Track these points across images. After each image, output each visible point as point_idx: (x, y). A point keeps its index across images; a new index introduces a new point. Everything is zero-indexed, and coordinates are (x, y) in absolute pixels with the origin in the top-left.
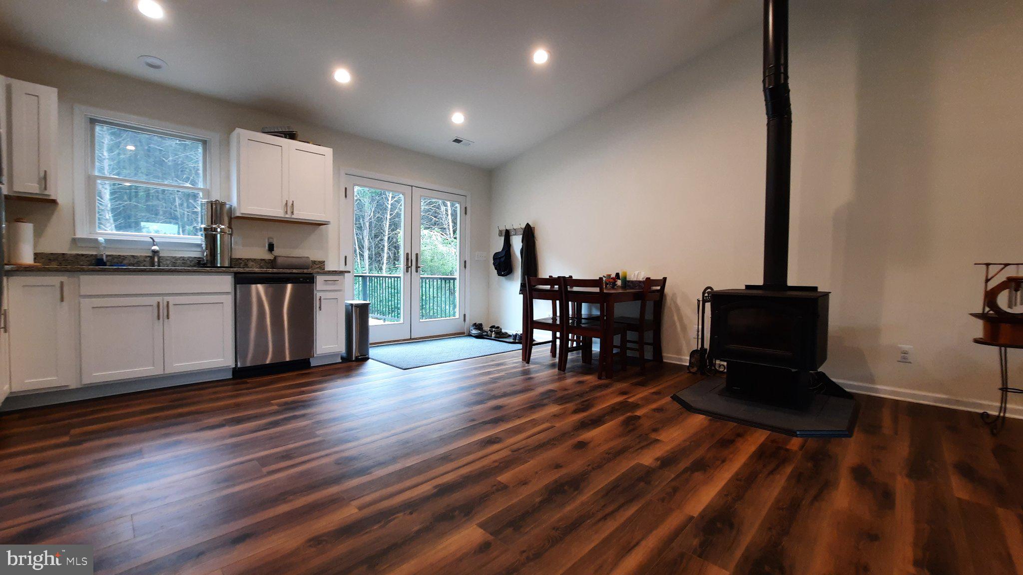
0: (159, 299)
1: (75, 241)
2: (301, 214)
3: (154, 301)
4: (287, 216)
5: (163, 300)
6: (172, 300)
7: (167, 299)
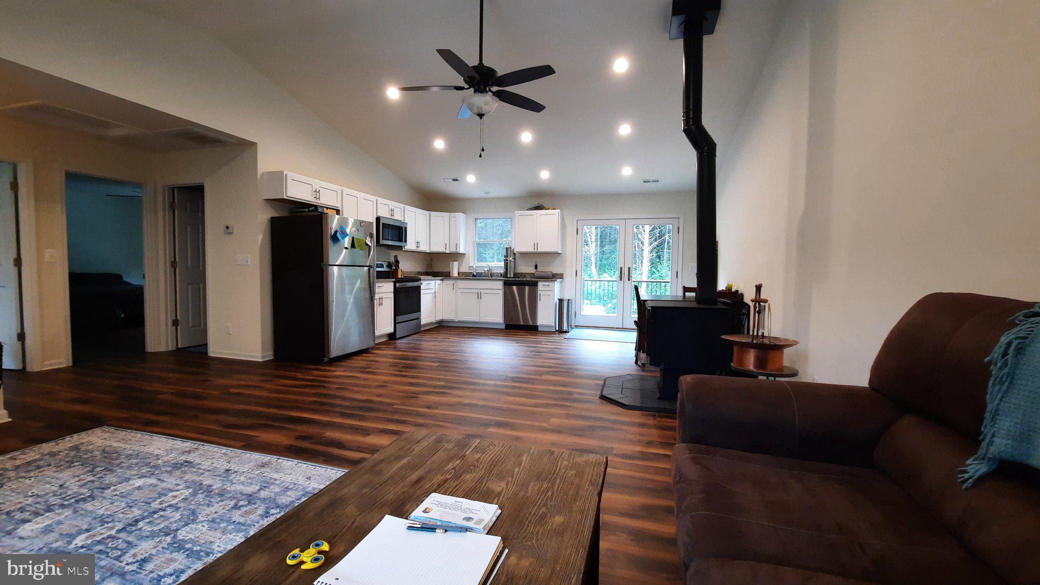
0: (478, 290)
1: (469, 267)
2: (542, 249)
3: (476, 291)
4: (535, 251)
5: (479, 291)
6: (483, 291)
7: (481, 291)
